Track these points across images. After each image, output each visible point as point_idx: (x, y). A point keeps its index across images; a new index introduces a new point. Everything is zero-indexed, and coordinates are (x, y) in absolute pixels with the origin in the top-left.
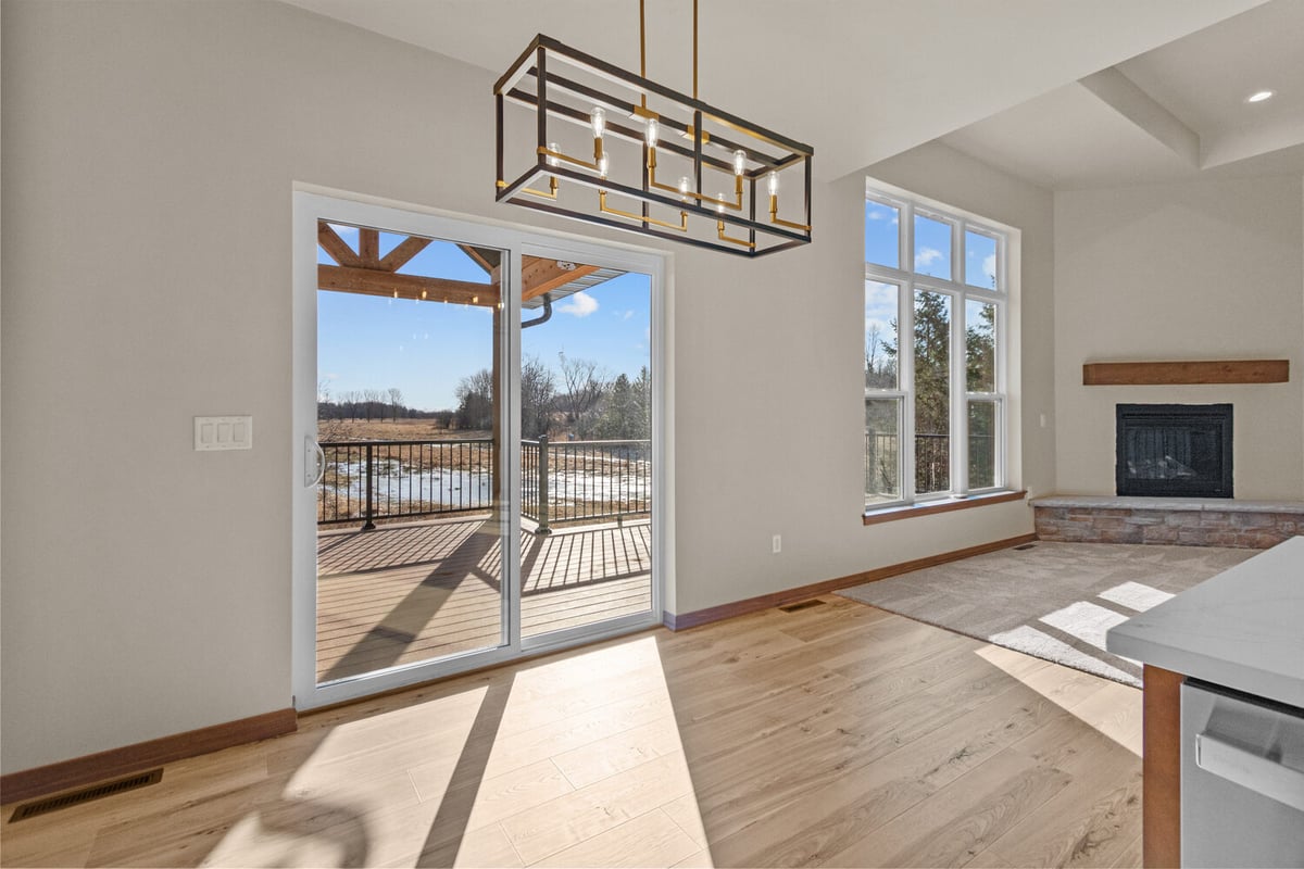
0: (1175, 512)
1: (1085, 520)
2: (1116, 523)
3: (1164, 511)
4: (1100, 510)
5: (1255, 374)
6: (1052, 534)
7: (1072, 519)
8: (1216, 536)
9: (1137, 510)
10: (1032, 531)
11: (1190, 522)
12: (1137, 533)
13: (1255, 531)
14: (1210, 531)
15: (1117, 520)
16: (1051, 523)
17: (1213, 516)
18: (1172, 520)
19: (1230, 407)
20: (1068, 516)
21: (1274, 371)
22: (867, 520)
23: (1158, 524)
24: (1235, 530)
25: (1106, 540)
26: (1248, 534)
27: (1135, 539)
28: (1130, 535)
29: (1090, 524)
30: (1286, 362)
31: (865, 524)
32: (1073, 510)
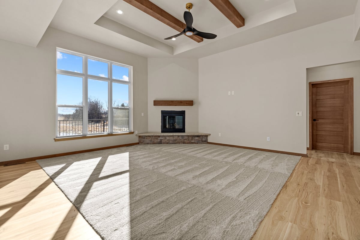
0: (168, 136)
1: (149, 139)
2: (156, 139)
3: (166, 136)
4: (152, 136)
5: (187, 104)
6: (142, 143)
7: (146, 139)
8: (177, 141)
9: (161, 136)
10: (138, 142)
11: (171, 138)
12: (161, 141)
13: (185, 140)
14: (175, 140)
15: (156, 138)
16: (142, 140)
17: (176, 137)
18: (168, 138)
19: (185, 111)
20: (146, 138)
21: (190, 103)
22: (56, 140)
23: (165, 139)
24: (180, 140)
25: (154, 143)
26: (183, 141)
27: (160, 143)
28: (159, 142)
29: (150, 140)
30: (193, 101)
31: (55, 141)
32: (147, 136)
